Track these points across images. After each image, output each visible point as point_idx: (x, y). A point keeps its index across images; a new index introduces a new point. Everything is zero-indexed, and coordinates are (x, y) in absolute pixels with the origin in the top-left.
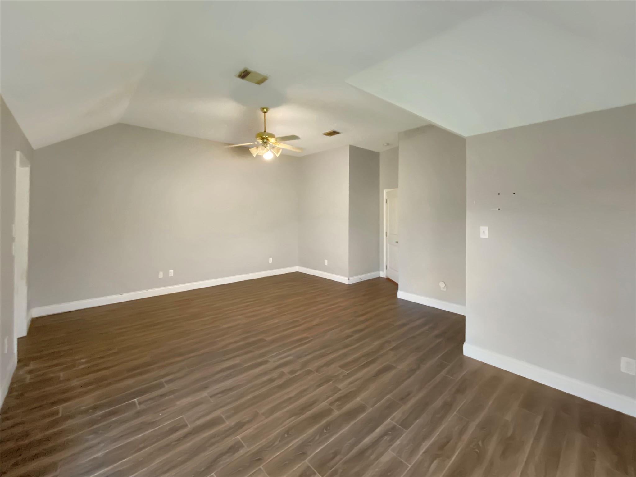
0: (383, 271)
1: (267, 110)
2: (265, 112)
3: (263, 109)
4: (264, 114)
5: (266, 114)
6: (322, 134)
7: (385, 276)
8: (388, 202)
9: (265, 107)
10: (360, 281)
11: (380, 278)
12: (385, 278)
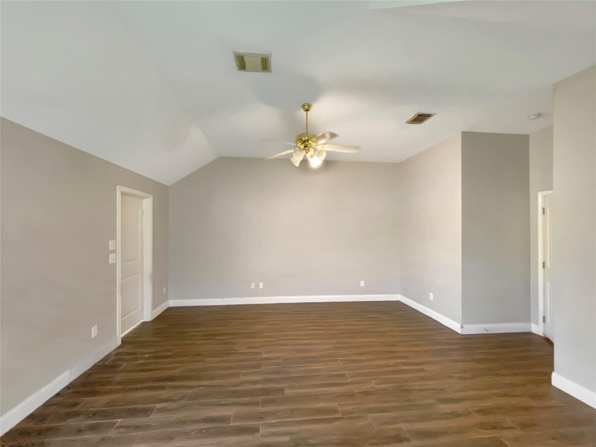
0: (537, 323)
1: (309, 106)
2: (307, 110)
3: (303, 106)
4: (305, 112)
5: (309, 112)
6: (405, 123)
7: (541, 334)
8: (548, 210)
9: (306, 104)
10: (486, 332)
11: (530, 333)
12: (541, 336)
